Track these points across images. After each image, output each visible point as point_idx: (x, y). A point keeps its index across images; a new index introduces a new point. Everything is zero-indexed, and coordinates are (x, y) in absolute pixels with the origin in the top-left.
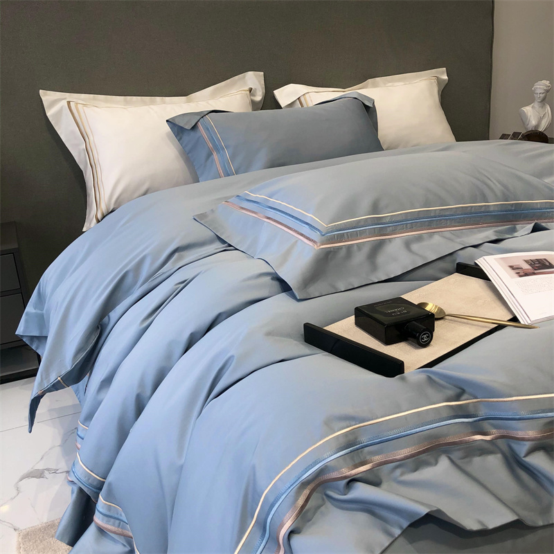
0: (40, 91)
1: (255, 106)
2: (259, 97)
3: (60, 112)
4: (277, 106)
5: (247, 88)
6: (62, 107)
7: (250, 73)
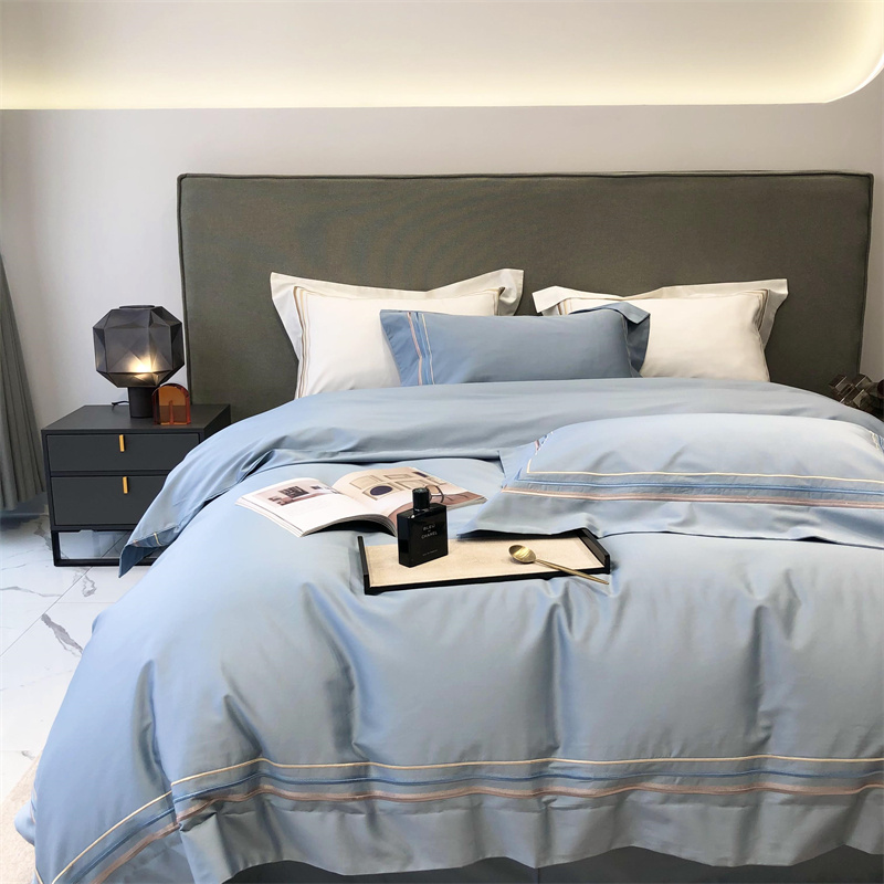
0: (273, 274)
1: (502, 308)
2: (511, 299)
3: (284, 298)
4: (533, 312)
5: (498, 288)
6: (287, 295)
7: (506, 271)
